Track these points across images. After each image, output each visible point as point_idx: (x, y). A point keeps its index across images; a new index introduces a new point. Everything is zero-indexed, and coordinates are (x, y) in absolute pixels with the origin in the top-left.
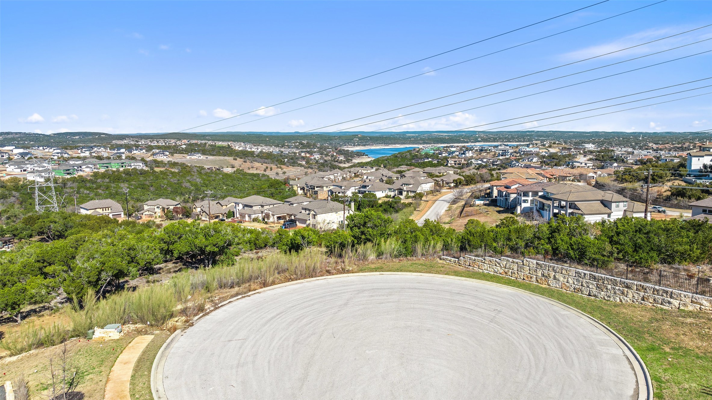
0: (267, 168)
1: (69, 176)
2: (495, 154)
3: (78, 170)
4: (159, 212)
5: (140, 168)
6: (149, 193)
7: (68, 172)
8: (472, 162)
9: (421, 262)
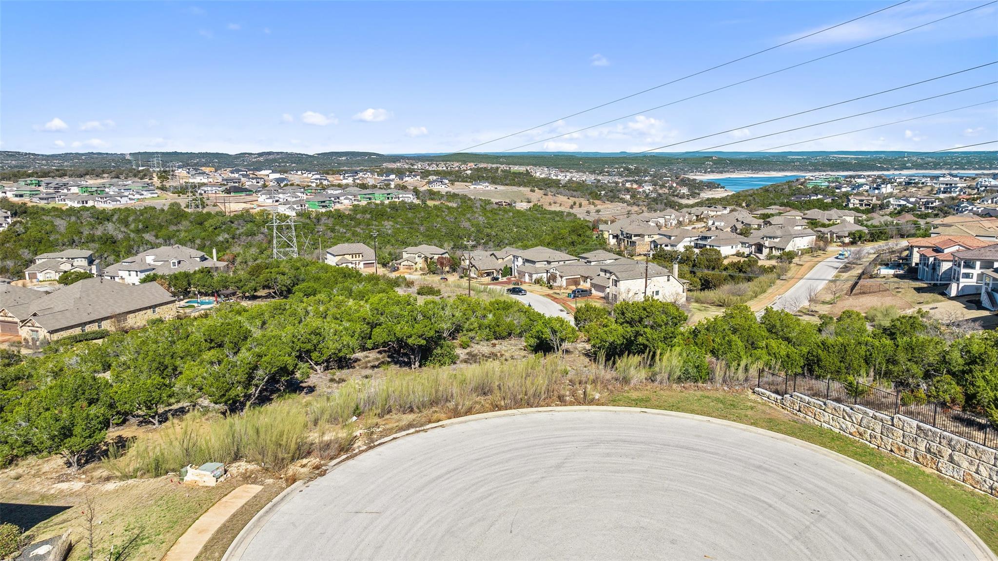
0: (575, 203)
1: (324, 210)
2: (932, 190)
3: (336, 202)
4: (421, 263)
5: (409, 201)
6: (418, 234)
7: (323, 204)
8: (889, 201)
9: (719, 395)
